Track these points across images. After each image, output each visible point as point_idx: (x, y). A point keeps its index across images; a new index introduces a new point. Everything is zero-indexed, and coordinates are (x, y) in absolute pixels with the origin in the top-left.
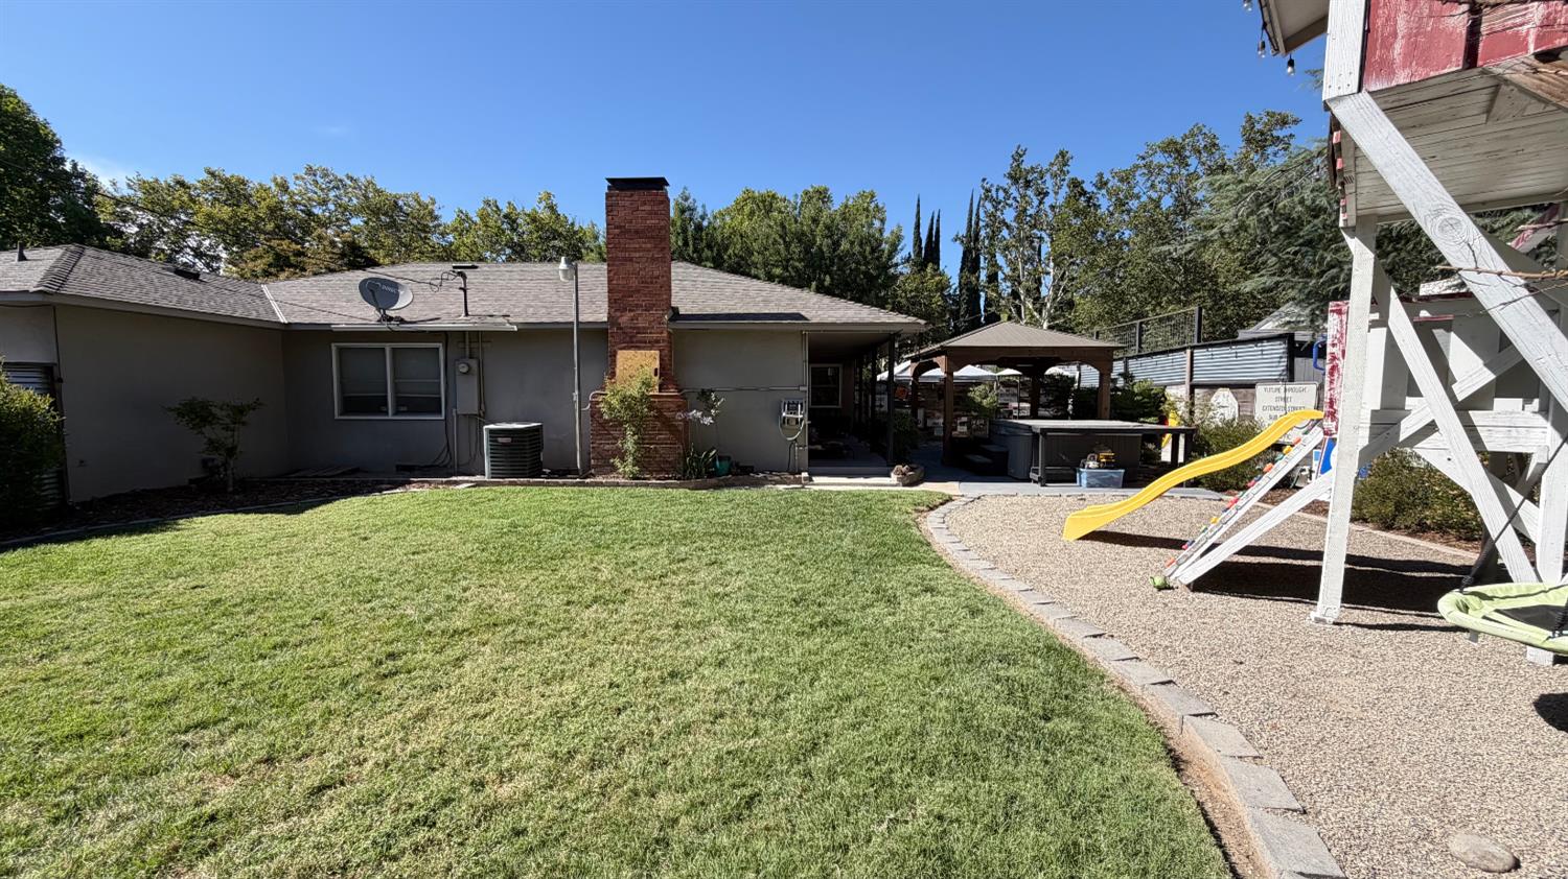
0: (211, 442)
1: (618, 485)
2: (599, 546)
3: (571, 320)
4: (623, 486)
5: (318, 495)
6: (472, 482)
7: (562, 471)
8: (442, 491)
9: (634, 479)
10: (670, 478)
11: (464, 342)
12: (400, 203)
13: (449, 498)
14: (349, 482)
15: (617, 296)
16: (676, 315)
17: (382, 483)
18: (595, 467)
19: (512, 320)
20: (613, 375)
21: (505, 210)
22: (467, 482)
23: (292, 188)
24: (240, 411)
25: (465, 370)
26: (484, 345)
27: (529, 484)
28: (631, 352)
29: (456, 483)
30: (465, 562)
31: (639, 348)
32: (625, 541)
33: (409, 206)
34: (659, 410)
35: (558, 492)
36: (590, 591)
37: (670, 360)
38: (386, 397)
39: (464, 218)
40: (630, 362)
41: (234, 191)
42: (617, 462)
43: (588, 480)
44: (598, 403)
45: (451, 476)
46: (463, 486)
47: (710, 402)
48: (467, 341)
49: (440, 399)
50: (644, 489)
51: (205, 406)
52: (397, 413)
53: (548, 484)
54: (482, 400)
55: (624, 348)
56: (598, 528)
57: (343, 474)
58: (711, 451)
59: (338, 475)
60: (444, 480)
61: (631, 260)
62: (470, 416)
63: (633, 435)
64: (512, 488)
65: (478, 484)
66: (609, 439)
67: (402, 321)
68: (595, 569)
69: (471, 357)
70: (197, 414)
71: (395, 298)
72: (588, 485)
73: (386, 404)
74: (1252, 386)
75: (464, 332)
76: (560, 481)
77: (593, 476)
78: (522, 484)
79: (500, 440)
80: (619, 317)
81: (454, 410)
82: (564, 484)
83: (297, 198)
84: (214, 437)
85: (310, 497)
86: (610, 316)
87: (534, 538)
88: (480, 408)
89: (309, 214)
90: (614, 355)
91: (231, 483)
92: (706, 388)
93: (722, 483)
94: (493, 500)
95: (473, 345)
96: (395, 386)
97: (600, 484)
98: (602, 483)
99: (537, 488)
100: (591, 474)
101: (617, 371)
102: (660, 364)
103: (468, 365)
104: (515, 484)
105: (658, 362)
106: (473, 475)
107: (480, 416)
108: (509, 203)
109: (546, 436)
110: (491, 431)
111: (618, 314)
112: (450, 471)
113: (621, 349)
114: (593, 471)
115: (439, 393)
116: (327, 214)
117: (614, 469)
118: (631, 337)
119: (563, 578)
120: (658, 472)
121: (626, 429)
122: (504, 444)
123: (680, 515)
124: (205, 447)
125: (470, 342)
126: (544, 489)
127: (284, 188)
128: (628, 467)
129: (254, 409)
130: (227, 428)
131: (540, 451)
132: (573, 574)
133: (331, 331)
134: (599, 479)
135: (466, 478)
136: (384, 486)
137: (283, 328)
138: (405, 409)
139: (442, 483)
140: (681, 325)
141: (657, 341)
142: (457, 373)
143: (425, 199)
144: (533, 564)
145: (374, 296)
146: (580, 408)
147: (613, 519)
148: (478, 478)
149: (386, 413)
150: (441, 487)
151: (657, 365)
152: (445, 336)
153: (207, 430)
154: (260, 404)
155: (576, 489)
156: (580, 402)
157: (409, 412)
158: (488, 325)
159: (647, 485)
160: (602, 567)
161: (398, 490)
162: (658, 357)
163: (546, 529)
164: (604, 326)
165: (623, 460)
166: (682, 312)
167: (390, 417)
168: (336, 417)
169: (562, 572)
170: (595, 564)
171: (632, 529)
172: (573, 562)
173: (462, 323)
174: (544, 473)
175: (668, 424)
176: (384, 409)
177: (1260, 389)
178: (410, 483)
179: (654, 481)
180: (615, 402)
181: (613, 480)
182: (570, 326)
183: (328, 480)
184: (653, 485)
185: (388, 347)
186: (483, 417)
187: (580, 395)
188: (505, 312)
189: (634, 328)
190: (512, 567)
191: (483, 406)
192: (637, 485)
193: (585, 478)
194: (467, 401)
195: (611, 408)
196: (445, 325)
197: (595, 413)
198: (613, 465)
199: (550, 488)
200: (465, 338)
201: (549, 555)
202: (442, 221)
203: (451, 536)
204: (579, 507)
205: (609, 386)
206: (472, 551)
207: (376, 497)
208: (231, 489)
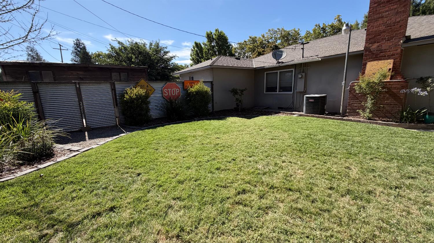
0: (237, 99)
1: (360, 121)
2: (351, 154)
3: (345, 52)
4: (362, 122)
5: (256, 114)
6: (299, 114)
7: (334, 113)
8: (289, 116)
9: (369, 119)
10: (391, 121)
11: (301, 67)
12: (290, 33)
13: (290, 119)
14: (265, 111)
15: (371, 37)
16: (408, 39)
17: (273, 112)
18: (348, 113)
19: (319, 56)
20: (364, 73)
21: (322, 26)
22: (297, 114)
23: (265, 36)
24: (242, 91)
25: (300, 77)
26: (308, 67)
27: (319, 117)
28: (375, 63)
29: (294, 114)
30: (287, 148)
31: (381, 60)
32: (366, 154)
33: (293, 33)
34: (388, 88)
35: (330, 122)
36: (344, 185)
37: (400, 64)
38: (277, 87)
39: (308, 33)
40: (374, 67)
41: (254, 40)
42: (361, 112)
43: (345, 118)
44: (354, 86)
45: (293, 111)
46: (295, 115)
47: (427, 83)
48: (302, 67)
49: (292, 87)
50: (374, 125)
51: (236, 90)
52: (279, 92)
53: (327, 118)
54: (305, 87)
56: (350, 143)
57: (265, 109)
58: (423, 109)
59: (263, 109)
60: (290, 113)
61: (382, 17)
62: (301, 92)
63: (371, 100)
64: (312, 118)
65: (301, 115)
66: (357, 102)
67: (283, 63)
68: (348, 168)
69: (303, 72)
70: (234, 92)
71: (281, 55)
72: (344, 120)
73: (277, 89)
75: (301, 63)
76: (332, 117)
77: (347, 116)
78: (316, 117)
79: (310, 100)
80: (370, 47)
81: (296, 90)
82: (333, 119)
83: (266, 38)
84: (237, 98)
85: (255, 115)
86: (365, 47)
87: (318, 142)
88: (304, 90)
89: (268, 42)
90: (365, 65)
91: (240, 109)
92: (424, 76)
93: (429, 127)
94: (304, 122)
95: (305, 68)
96: (280, 83)
97: (351, 120)
98: (352, 120)
99: (322, 119)
100: (346, 115)
101: (366, 72)
102: (393, 66)
103: (302, 75)
104: (314, 117)
106: (300, 112)
107: (304, 92)
108: (323, 24)
109: (328, 99)
110: (307, 97)
111: (371, 45)
112: (293, 110)
113: (370, 61)
114: (347, 114)
115: (292, 85)
116: (272, 41)
117: (358, 114)
118: (376, 55)
119: (329, 169)
120: (383, 117)
121: (367, 97)
122: (311, 102)
123: (403, 144)
124: (235, 100)
125: (303, 67)
126: (325, 120)
127: (263, 36)
128: (367, 114)
129: (245, 90)
130: (240, 96)
131: (325, 105)
132: (334, 168)
133: (265, 68)
134: (351, 118)
135: (297, 113)
136: (273, 113)
137: (254, 69)
138: (282, 90)
139: (289, 114)
140: (410, 44)
141: (393, 55)
142: (298, 78)
143: (297, 30)
144: (315, 156)
145: (275, 56)
146: (345, 88)
147: (357, 139)
148: (301, 113)
149: (277, 91)
150: (289, 115)
151: (391, 66)
152: (295, 66)
153: (236, 96)
154: (246, 89)
155: (339, 121)
156: (345, 86)
157: (283, 91)
158: (310, 60)
159: (377, 123)
160: (352, 167)
161: (276, 115)
162: (392, 63)
163: (324, 138)
164: (362, 52)
165: (364, 110)
166: (412, 38)
167: (278, 93)
168: (265, 93)
169: (328, 165)
170: (347, 165)
171: (370, 147)
172: (335, 160)
173: (301, 61)
174: (326, 113)
175: (394, 96)
176: (276, 90)
178: (280, 113)
179: (381, 122)
180: (363, 85)
181: (357, 119)
182: (344, 55)
183: (260, 110)
184: (380, 124)
185: (278, 71)
186: (305, 93)
187: (345, 83)
188: (317, 54)
189: (379, 51)
190: (305, 155)
191: (305, 89)
192: (370, 123)
193: (344, 117)
194: (300, 87)
195: (361, 88)
196: (296, 62)
197: (352, 90)
198: (358, 113)
199: (327, 120)
200: (301, 66)
201: (323, 153)
202: (302, 35)
203: (286, 135)
204: (339, 131)
205: (361, 79)
206: (291, 143)
207: (269, 117)
208: (240, 111)
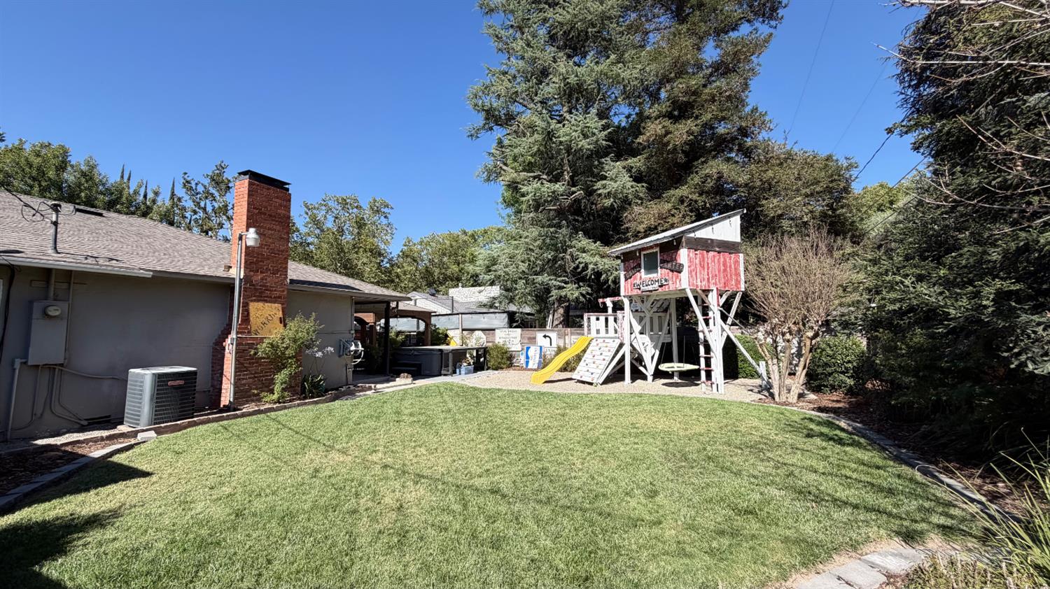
11: (46, 281)
25: (57, 313)
28: (259, 304)
31: (266, 301)
40: (259, 312)
48: (53, 279)
54: (67, 347)
55: (255, 301)
74: (494, 330)
75: (51, 270)
80: (251, 276)
81: (20, 361)
86: (245, 275)
88: (65, 357)
90: (246, 306)
95: (60, 284)
101: (252, 319)
103: (61, 308)
105: (281, 312)
111: (252, 273)
113: (252, 301)
118: (261, 293)
122: (175, 388)
125: (55, 282)
141: (280, 297)
142: (35, 317)
151: (280, 314)
162: (280, 309)
173: (50, 259)
177: (497, 331)
186: (64, 369)
189: (263, 286)
191: (68, 354)
200: (49, 277)
